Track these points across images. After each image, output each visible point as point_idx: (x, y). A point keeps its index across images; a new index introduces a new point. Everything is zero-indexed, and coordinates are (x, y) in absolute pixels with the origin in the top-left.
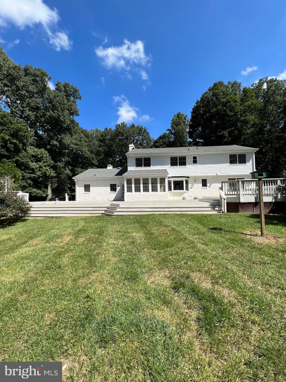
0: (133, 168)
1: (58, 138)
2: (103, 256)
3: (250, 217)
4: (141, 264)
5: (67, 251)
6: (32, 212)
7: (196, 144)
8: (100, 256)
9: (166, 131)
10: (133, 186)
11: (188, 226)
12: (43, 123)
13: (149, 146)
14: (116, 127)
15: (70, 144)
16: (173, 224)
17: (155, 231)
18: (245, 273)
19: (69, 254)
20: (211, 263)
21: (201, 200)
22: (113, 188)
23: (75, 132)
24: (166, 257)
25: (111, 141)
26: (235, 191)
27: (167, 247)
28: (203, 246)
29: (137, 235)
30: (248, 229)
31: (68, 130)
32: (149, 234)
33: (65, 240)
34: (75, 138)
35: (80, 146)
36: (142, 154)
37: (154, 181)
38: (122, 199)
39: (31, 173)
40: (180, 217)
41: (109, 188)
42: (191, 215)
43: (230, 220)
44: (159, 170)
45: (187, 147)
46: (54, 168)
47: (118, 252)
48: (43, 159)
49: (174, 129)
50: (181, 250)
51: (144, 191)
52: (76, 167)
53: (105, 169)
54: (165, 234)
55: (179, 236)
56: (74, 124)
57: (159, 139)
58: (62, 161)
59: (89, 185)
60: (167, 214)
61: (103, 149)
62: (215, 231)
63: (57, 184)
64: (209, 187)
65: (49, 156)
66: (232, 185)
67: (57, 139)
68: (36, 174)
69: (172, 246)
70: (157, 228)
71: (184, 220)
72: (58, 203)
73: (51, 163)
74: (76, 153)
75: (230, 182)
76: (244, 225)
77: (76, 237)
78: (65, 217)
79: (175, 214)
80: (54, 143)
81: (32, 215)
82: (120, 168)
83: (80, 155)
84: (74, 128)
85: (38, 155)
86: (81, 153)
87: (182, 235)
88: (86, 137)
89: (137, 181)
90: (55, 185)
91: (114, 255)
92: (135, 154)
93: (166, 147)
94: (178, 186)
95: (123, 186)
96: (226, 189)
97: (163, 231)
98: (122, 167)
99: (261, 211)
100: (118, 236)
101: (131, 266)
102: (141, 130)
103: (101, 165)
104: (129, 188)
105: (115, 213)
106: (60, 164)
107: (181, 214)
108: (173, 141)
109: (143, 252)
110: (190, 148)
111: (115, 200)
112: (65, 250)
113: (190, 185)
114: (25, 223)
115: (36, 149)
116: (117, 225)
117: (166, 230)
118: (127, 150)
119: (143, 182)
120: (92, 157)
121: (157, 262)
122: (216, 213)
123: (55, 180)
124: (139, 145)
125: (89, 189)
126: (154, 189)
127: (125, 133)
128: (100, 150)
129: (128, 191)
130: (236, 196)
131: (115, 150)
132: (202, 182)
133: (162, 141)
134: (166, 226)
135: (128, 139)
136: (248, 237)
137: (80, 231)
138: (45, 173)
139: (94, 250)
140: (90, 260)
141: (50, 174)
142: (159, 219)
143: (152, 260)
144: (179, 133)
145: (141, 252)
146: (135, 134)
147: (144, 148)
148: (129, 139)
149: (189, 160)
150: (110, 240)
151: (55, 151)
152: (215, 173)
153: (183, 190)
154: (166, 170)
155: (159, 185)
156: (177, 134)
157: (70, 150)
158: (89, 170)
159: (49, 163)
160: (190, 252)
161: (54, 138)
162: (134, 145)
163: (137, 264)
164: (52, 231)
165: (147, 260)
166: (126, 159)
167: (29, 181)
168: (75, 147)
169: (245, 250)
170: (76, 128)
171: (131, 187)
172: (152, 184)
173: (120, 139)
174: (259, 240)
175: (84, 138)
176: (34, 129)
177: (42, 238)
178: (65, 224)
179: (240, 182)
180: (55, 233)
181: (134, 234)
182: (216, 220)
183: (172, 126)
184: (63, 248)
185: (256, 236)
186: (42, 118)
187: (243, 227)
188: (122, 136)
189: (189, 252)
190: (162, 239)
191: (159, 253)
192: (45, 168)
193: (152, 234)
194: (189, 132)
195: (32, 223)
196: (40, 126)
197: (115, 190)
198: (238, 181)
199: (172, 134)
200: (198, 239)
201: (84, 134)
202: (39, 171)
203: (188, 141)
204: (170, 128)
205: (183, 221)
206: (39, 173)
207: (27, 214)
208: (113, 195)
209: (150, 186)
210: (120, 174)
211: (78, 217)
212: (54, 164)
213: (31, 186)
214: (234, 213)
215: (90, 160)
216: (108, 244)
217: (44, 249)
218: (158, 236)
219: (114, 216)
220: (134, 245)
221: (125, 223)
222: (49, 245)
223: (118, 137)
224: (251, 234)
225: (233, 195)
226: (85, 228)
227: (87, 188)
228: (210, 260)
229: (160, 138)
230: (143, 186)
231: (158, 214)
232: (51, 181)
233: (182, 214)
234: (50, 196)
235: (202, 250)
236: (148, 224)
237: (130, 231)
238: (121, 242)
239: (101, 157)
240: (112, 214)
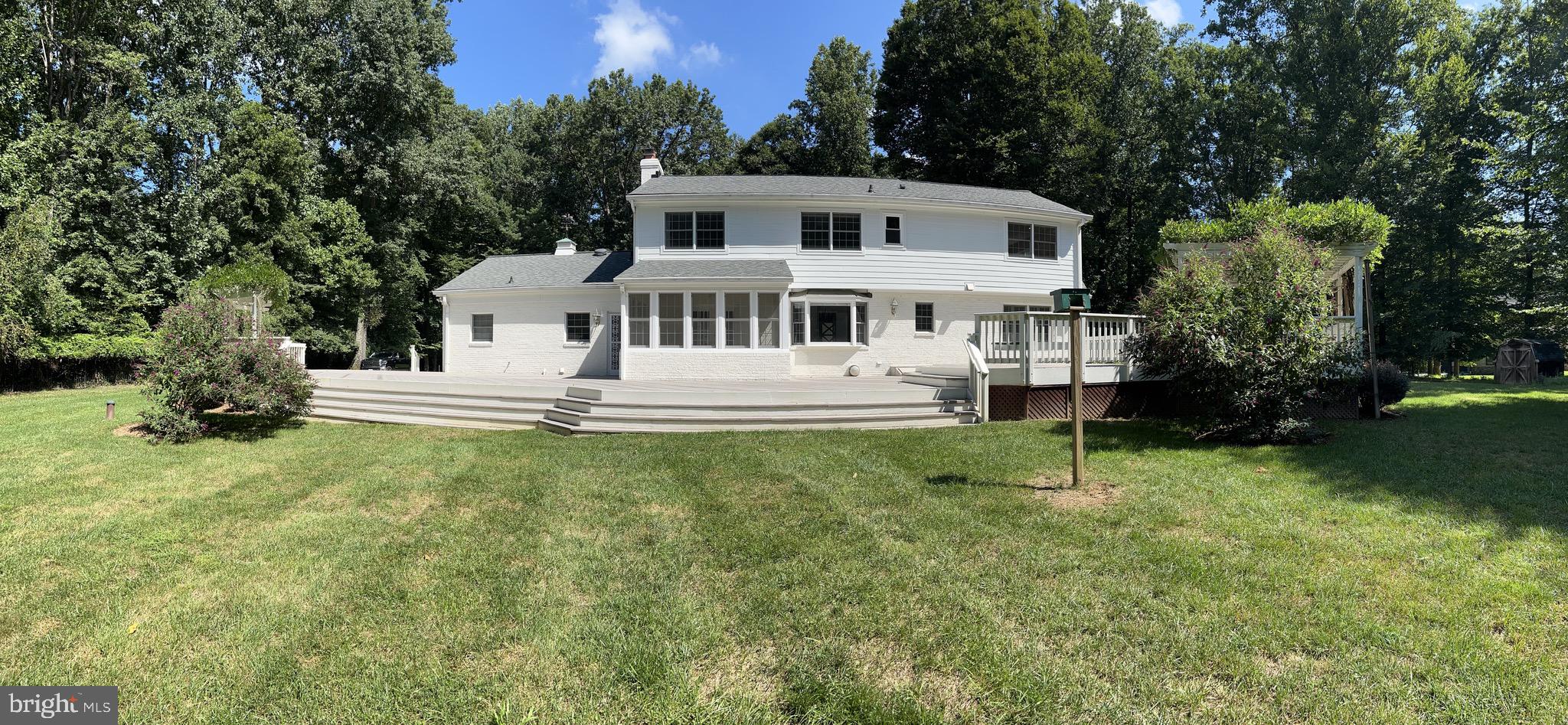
0: (657, 250)
1: (387, 155)
2: (542, 584)
3: (1053, 431)
4: (677, 624)
5: (423, 546)
6: (316, 402)
7: (902, 170)
8: (531, 585)
9: (790, 108)
10: (655, 322)
11: (855, 475)
12: (343, 114)
13: (722, 164)
14: (590, 90)
15: (423, 172)
16: (802, 468)
17: (735, 499)
18: (1012, 612)
19: (428, 558)
20: (917, 602)
21: (910, 380)
22: (578, 327)
23: (440, 126)
24: (766, 595)
25: (569, 146)
26: (1017, 349)
27: (775, 559)
28: (898, 543)
29: (666, 513)
30: (1040, 472)
31: (419, 122)
32: (710, 509)
33: (413, 507)
34: (442, 146)
35: (459, 174)
36: (693, 196)
37: (737, 306)
38: (612, 372)
39: (311, 282)
40: (831, 442)
41: (561, 330)
42: (869, 435)
43: (993, 447)
44: (758, 262)
45: (867, 180)
46: (375, 259)
47: (595, 576)
48: (344, 234)
49: (821, 105)
50: (824, 567)
51: (695, 343)
52: (443, 250)
53: (545, 258)
54: (771, 507)
55: (819, 514)
56: (439, 97)
57: (759, 139)
58: (400, 235)
59: (492, 316)
60: (781, 432)
61: (539, 180)
62: (943, 487)
63: (383, 315)
64: (942, 332)
65: (360, 221)
66: (1007, 328)
67: (384, 158)
68: (323, 284)
69: (793, 553)
70: (742, 486)
71: (844, 452)
72: (384, 377)
73: (365, 246)
74: (442, 201)
75: (1009, 316)
76: (1031, 460)
77: (447, 500)
78: (410, 425)
79: (812, 431)
80: (373, 173)
81: (317, 411)
82: (605, 253)
83: (456, 207)
84: (437, 111)
85: (329, 222)
86: (459, 202)
87: (830, 509)
88: (478, 137)
89: (671, 305)
90: (378, 318)
91: (581, 585)
92: (667, 195)
93: (789, 173)
94: (830, 325)
95: (617, 321)
96: (990, 341)
97: (761, 497)
98: (611, 248)
99: (1074, 413)
100: (596, 513)
101: (640, 632)
102: (689, 99)
103: (533, 239)
104: (640, 330)
105: (585, 426)
106: (393, 246)
107: (835, 431)
108: (816, 150)
109: (684, 578)
110: (878, 183)
111: (581, 375)
112: (416, 542)
113: (872, 324)
114: (299, 432)
115: (324, 204)
116: (592, 470)
117: (776, 493)
118: (633, 182)
119: (693, 308)
120: (500, 214)
121: (736, 616)
122: (955, 422)
123: (377, 302)
124: (679, 162)
125: (491, 332)
126: (737, 337)
127: (626, 111)
128: (531, 184)
129: (633, 342)
130: (1017, 366)
131: (585, 181)
132: (918, 313)
133: (773, 149)
134: (776, 478)
135: (636, 137)
136: (1039, 495)
137: (459, 480)
138: (349, 278)
139: (509, 559)
140: (498, 595)
141: (361, 281)
142: (751, 449)
143: (719, 608)
144: (840, 121)
145: (678, 578)
146: (664, 115)
147: (700, 173)
148: (640, 138)
149: (872, 229)
150: (567, 526)
151: (379, 201)
152: (962, 283)
153: (849, 340)
154: (783, 263)
155: (754, 322)
156: (833, 123)
157: (425, 193)
158: (490, 260)
159: (359, 244)
160: (854, 572)
161: (375, 157)
162: (662, 162)
163: (662, 624)
164: (376, 470)
165: (697, 610)
166: (628, 215)
167: (306, 307)
168: (442, 179)
169: (1023, 540)
170: (446, 109)
171: (647, 325)
172: (729, 314)
173: (604, 138)
174: (1066, 500)
175: (472, 144)
176: (319, 137)
177: (346, 489)
178: (412, 451)
179: (1032, 319)
180: (384, 479)
181: (655, 509)
182: (953, 449)
183: (813, 91)
184: (408, 533)
185: (1060, 491)
186: (339, 97)
187: (1030, 464)
188: (613, 127)
189: (848, 572)
190: (754, 528)
191: (745, 582)
192: (347, 261)
193: (720, 508)
194: (877, 121)
195: (317, 436)
196: (336, 126)
197: (585, 336)
198: (1027, 317)
199: (810, 120)
200: (884, 521)
201: (471, 129)
202: (333, 272)
203: (872, 153)
204: (805, 98)
205: (841, 457)
206: (331, 280)
207: (304, 405)
208: (577, 354)
209: (721, 323)
210: (604, 274)
211: (452, 429)
212: (373, 248)
213: (310, 322)
214: (1010, 422)
215: (492, 225)
216: (559, 542)
217: (354, 525)
218: (743, 515)
219: (579, 436)
220: (654, 550)
221: (619, 463)
222: (368, 515)
223: (600, 130)
224: (1047, 485)
225: (1009, 361)
226: (477, 471)
227: (483, 327)
228: (915, 591)
229: (766, 134)
230: (695, 325)
231: (747, 434)
232: (365, 303)
233: (839, 432)
234: (361, 355)
235: (896, 558)
236: (707, 468)
237: (638, 495)
238: (604, 537)
239: (533, 210)
240: (572, 428)
